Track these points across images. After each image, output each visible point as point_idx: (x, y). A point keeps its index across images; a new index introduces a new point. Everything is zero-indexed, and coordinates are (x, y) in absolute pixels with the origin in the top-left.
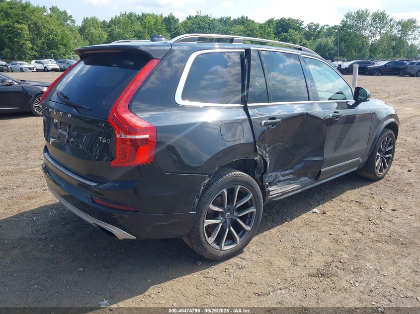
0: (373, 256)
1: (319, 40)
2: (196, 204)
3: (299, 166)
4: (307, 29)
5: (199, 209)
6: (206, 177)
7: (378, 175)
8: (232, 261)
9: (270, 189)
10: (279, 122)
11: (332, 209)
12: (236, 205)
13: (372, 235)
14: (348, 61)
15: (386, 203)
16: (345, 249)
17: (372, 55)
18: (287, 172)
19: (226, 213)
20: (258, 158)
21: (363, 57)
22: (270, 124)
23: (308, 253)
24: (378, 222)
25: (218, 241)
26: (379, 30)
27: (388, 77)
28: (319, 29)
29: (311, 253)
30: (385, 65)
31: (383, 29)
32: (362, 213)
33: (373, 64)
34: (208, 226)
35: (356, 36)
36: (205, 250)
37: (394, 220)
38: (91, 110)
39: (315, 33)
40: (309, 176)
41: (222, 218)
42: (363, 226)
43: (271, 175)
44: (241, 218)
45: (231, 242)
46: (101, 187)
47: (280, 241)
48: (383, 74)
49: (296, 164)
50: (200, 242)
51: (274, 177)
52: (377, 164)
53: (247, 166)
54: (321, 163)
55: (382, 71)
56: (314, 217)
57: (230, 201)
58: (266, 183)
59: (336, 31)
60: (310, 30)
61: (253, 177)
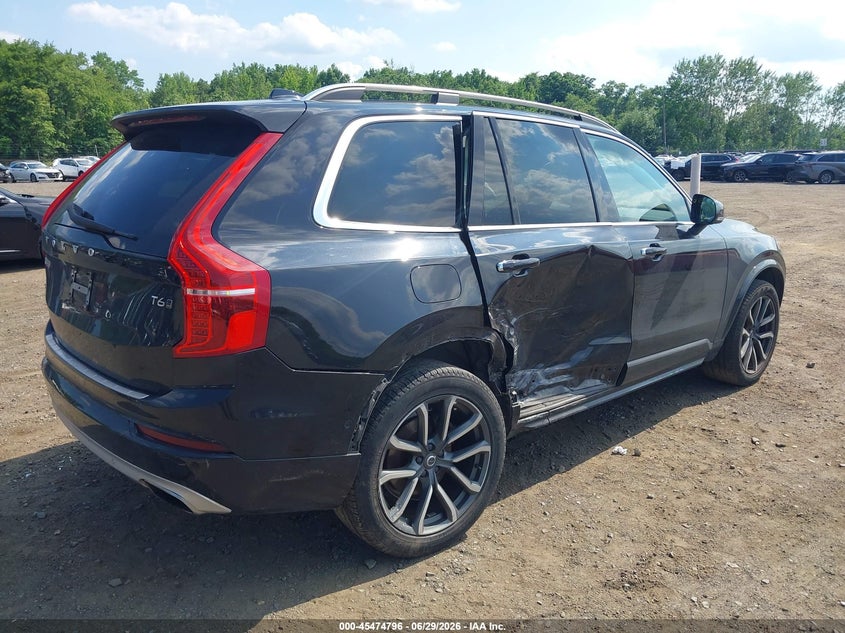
0: (738, 542)
1: (627, 115)
2: (360, 437)
3: (582, 356)
4: (602, 94)
5: (367, 447)
6: (382, 377)
7: (746, 375)
8: (440, 557)
9: (521, 403)
10: (535, 264)
11: (652, 445)
12: (447, 439)
13: (735, 498)
14: (685, 154)
15: (763, 431)
16: (679, 528)
17: (731, 142)
18: (557, 368)
19: (428, 454)
20: (492, 338)
21: (713, 147)
22: (516, 267)
23: (603, 538)
24: (748, 470)
25: (411, 515)
26: (743, 94)
27: (763, 184)
28: (625, 94)
29: (608, 539)
30: (757, 162)
31: (750, 93)
32: (716, 452)
33: (734, 160)
34: (389, 483)
35: (697, 107)
36: (383, 535)
37: (780, 466)
38: (135, 239)
39: (619, 101)
40: (603, 377)
41: (418, 467)
42: (717, 480)
43: (522, 376)
44: (459, 466)
45: (438, 517)
46: (157, 401)
47: (545, 513)
48: (753, 179)
49: (572, 352)
50: (370, 519)
51: (529, 380)
52: (742, 353)
53: (471, 355)
54: (626, 351)
55: (751, 174)
56: (616, 462)
57: (436, 429)
58: (512, 391)
59: (659, 97)
60: (608, 96)
61: (485, 378)
